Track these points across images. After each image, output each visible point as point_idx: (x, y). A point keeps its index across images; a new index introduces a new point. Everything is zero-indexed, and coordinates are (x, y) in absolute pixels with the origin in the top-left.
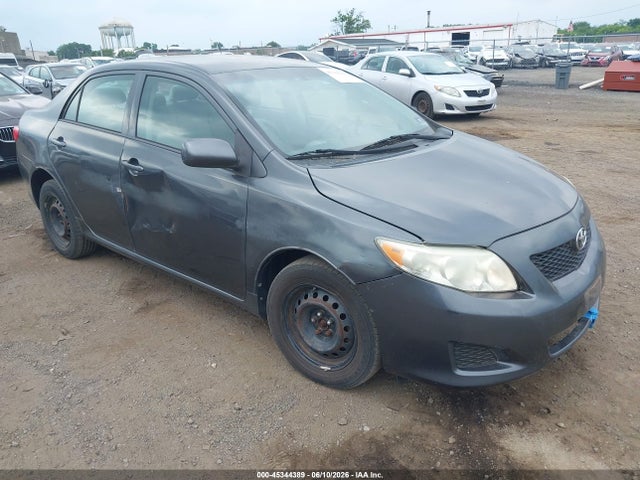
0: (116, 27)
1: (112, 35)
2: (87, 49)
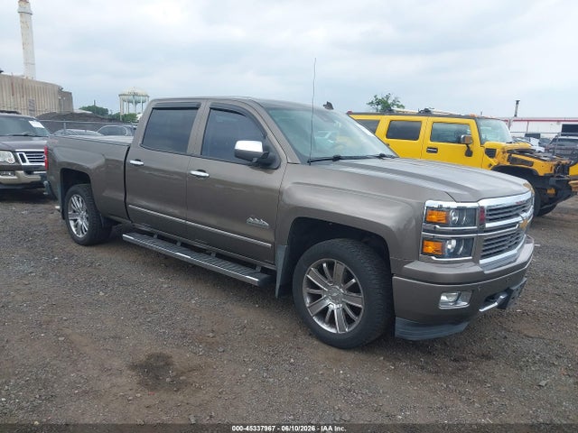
0: (135, 95)
1: (130, 102)
2: (104, 111)
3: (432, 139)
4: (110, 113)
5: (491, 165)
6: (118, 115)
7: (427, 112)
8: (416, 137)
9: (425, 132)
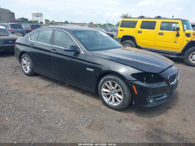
0: (37, 14)
1: (35, 16)
2: (27, 20)
3: (161, 29)
4: (29, 20)
5: (188, 40)
6: (32, 21)
7: (159, 17)
8: (153, 28)
9: (158, 26)
